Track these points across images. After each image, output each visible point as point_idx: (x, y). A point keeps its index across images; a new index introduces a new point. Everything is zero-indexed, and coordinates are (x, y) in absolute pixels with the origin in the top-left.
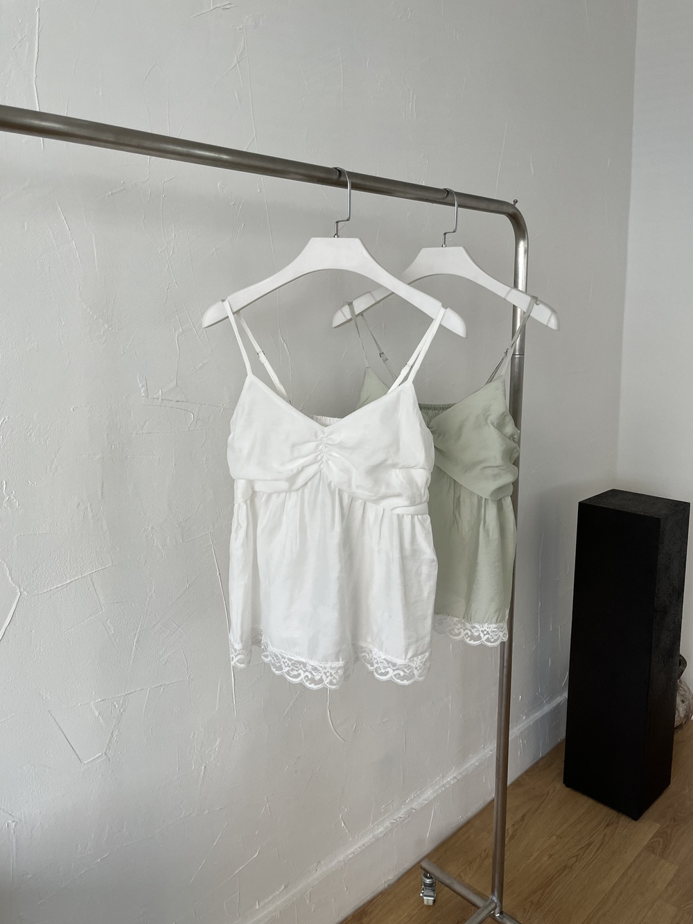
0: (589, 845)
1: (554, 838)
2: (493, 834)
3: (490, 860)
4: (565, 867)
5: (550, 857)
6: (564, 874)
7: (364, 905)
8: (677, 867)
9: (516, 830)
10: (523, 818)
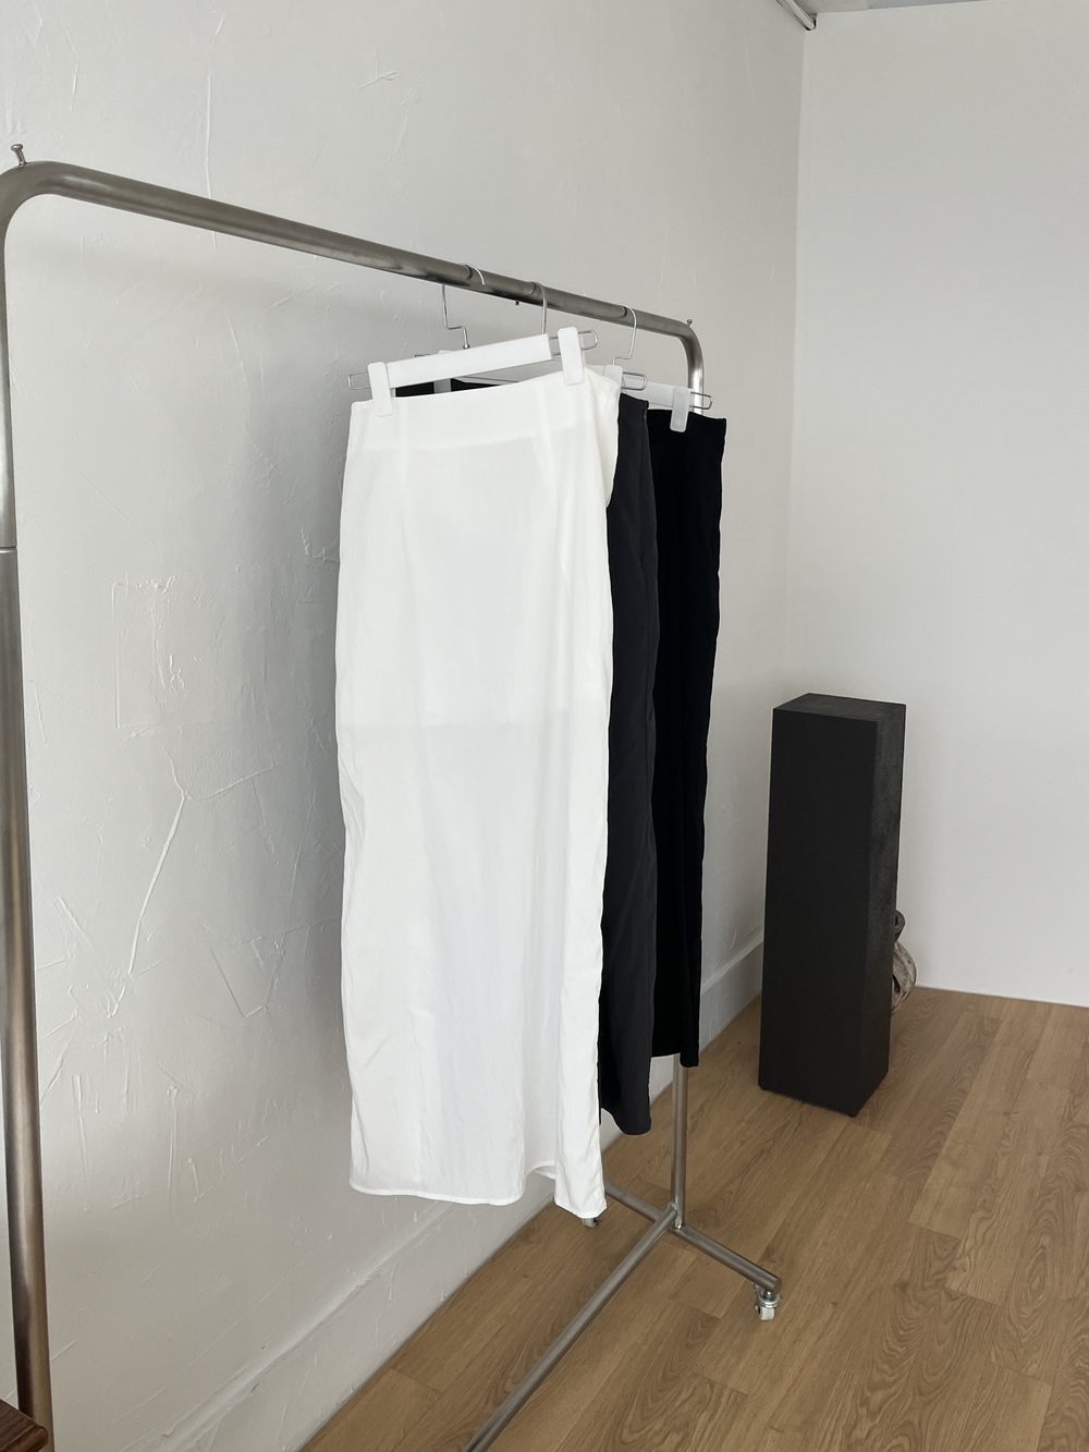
0: (785, 1126)
1: (744, 1124)
2: (672, 1128)
3: (669, 1159)
4: (762, 1152)
5: (742, 1143)
6: (763, 1157)
7: (529, 1222)
8: (890, 1136)
9: (696, 1122)
10: (701, 1109)
